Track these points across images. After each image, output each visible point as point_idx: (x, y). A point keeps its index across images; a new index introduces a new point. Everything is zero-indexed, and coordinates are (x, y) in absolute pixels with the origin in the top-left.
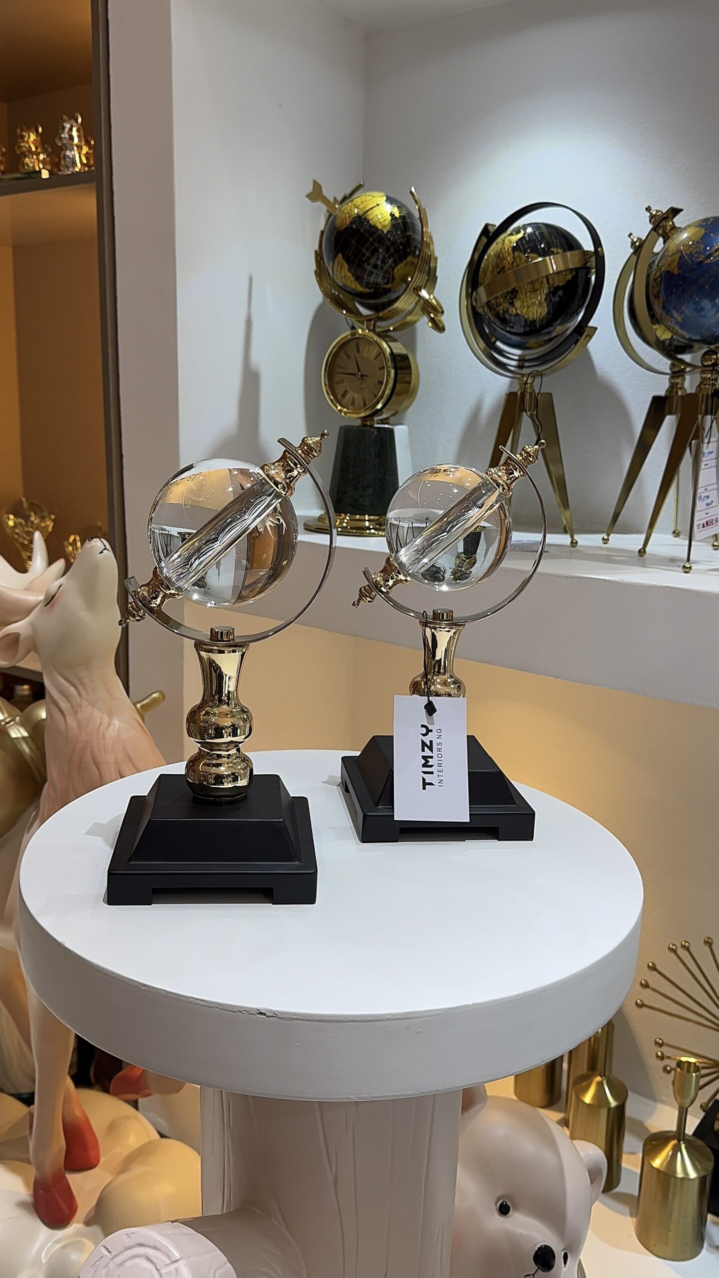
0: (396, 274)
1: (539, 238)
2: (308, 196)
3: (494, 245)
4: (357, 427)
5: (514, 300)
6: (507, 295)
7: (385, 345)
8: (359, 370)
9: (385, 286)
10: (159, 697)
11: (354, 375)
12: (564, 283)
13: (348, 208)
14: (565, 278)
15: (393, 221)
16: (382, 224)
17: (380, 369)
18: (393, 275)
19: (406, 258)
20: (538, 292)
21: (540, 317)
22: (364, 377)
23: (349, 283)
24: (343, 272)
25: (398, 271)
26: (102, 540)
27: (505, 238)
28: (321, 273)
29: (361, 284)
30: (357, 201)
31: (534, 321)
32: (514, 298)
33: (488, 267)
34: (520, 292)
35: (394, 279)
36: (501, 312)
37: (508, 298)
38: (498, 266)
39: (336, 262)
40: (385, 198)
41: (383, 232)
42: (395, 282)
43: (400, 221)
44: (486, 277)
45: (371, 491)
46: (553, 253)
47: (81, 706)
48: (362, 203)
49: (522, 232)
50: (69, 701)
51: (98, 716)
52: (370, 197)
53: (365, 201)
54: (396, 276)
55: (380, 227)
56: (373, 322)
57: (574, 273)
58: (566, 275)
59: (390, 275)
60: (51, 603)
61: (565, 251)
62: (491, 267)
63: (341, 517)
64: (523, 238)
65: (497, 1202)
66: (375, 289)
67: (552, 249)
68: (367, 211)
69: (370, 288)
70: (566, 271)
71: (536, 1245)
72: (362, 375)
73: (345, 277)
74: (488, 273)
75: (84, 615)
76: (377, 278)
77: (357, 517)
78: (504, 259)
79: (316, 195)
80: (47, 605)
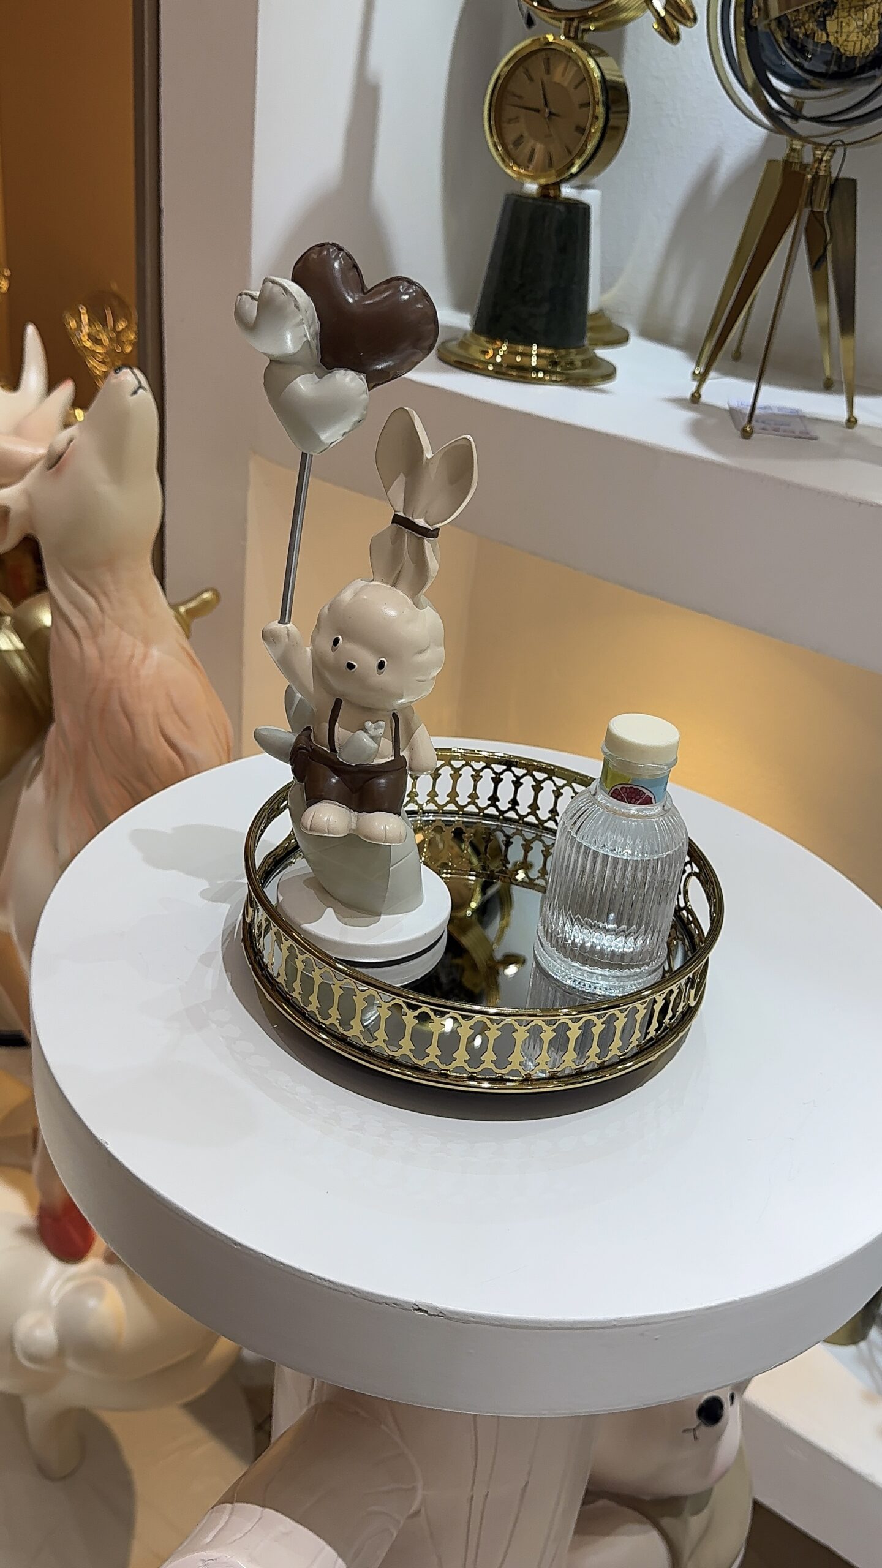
4: (533, 199)
6: (817, 10)
7: (592, 64)
8: (546, 104)
10: (212, 599)
11: (538, 111)
17: (582, 105)
21: (863, 53)
22: (553, 117)
26: (136, 371)
31: (854, 58)
36: (801, 36)
37: (818, 13)
45: (545, 308)
47: (102, 625)
50: (86, 618)
51: (128, 644)
56: (575, 24)
60: (57, 466)
63: (496, 347)
72: (551, 114)
75: (106, 489)
77: (520, 348)
80: (50, 467)
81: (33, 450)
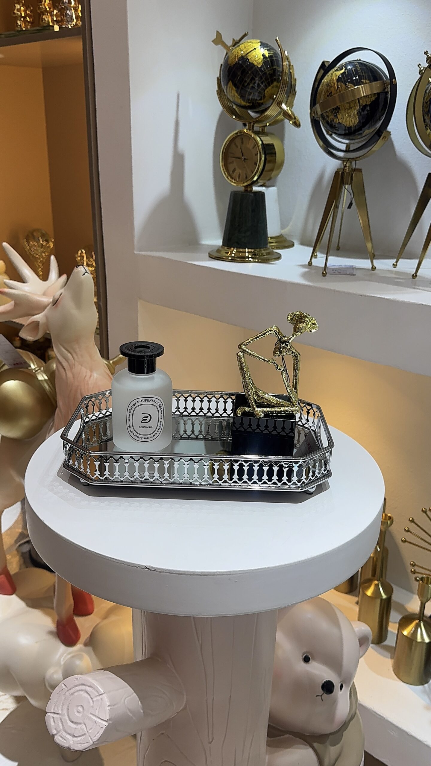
0: (266, 94)
1: (354, 73)
2: (213, 41)
3: (326, 77)
4: (241, 192)
5: (338, 114)
6: (333, 111)
7: (259, 140)
8: (243, 155)
9: (259, 102)
11: (239, 158)
12: (370, 103)
13: (236, 51)
14: (370, 99)
15: (264, 60)
16: (257, 62)
17: (256, 155)
18: (264, 95)
19: (272, 83)
20: (353, 109)
21: (354, 125)
22: (246, 160)
23: (236, 100)
24: (232, 93)
25: (267, 92)
26: (84, 266)
27: (333, 72)
28: (220, 92)
29: (244, 101)
30: (242, 46)
31: (351, 127)
32: (337, 113)
33: (322, 92)
34: (341, 108)
35: (265, 97)
36: (329, 122)
37: (334, 112)
38: (328, 91)
39: (228, 87)
40: (260, 44)
41: (257, 67)
42: (265, 99)
43: (269, 59)
44: (321, 99)
45: (249, 233)
46: (363, 83)
47: (74, 365)
48: (245, 47)
49: (344, 69)
50: (68, 362)
51: (84, 371)
52: (250, 43)
53: (247, 46)
54: (266, 95)
55: (255, 64)
56: (252, 124)
57: (377, 96)
58: (371, 97)
59: (262, 95)
60: (56, 304)
61: (371, 81)
62: (323, 92)
63: (231, 250)
64: (344, 73)
65: (303, 655)
66: (253, 103)
67: (362, 81)
68: (248, 53)
69: (249, 103)
70: (371, 95)
71: (324, 680)
73: (234, 96)
74: (322, 96)
75: (74, 312)
76: (255, 96)
77: (241, 250)
78: (331, 87)
79: (218, 40)
80: (54, 305)
81: (47, 299)
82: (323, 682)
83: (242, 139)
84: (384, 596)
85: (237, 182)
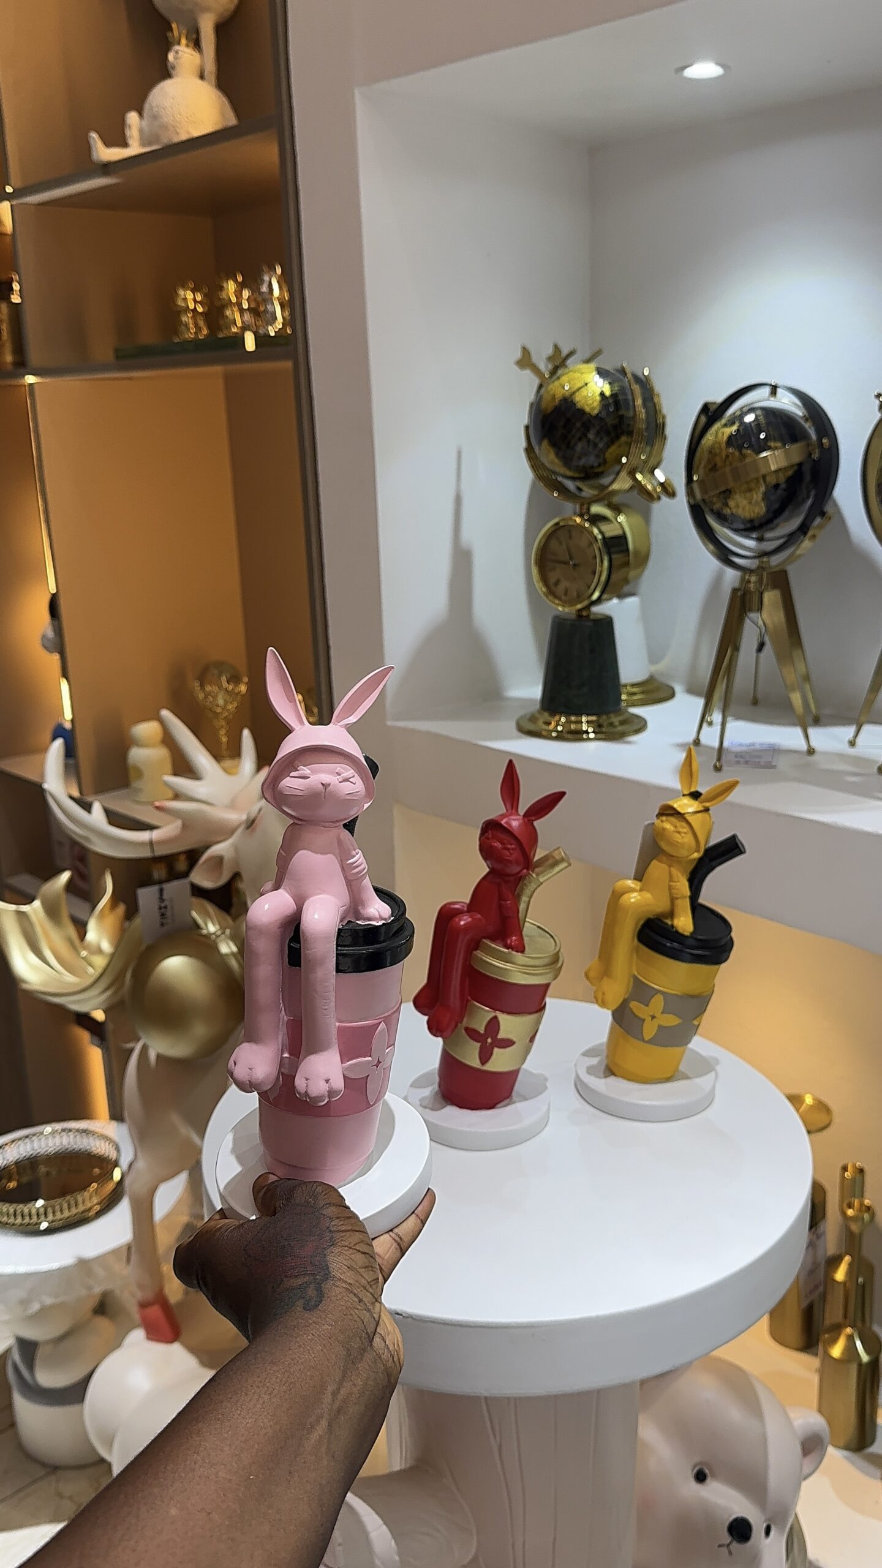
0: (609, 457)
2: (516, 361)
3: (710, 431)
5: (728, 500)
6: (721, 495)
7: (595, 531)
8: (571, 558)
9: (598, 469)
11: (567, 563)
12: (785, 480)
13: (556, 386)
14: (787, 473)
15: (604, 401)
16: (590, 406)
17: (593, 556)
18: (605, 457)
19: (618, 437)
20: (754, 491)
21: (759, 515)
22: (576, 567)
23: (556, 466)
24: (550, 456)
25: (612, 451)
27: (720, 427)
28: (529, 450)
29: (570, 469)
30: (564, 381)
31: (752, 520)
32: (727, 498)
34: (733, 491)
35: (605, 461)
37: (722, 497)
38: (709, 462)
39: (544, 448)
40: (596, 372)
41: (592, 413)
42: (608, 464)
43: (611, 399)
45: (586, 689)
48: (570, 380)
49: (738, 422)
52: (577, 374)
53: (572, 378)
54: (609, 459)
55: (587, 409)
56: (586, 506)
57: (797, 469)
58: (788, 471)
59: (601, 458)
60: (253, 827)
62: (705, 459)
63: (556, 720)
64: (738, 430)
65: (693, 1469)
66: (586, 473)
67: (771, 443)
68: (574, 392)
69: (579, 473)
70: (787, 467)
71: (730, 1516)
72: (575, 564)
73: (553, 460)
76: (592, 460)
77: (573, 718)
78: (716, 455)
79: (525, 361)
80: (249, 828)
81: (236, 817)
82: (731, 1519)
83: (570, 531)
84: (865, 1358)
85: (564, 603)
